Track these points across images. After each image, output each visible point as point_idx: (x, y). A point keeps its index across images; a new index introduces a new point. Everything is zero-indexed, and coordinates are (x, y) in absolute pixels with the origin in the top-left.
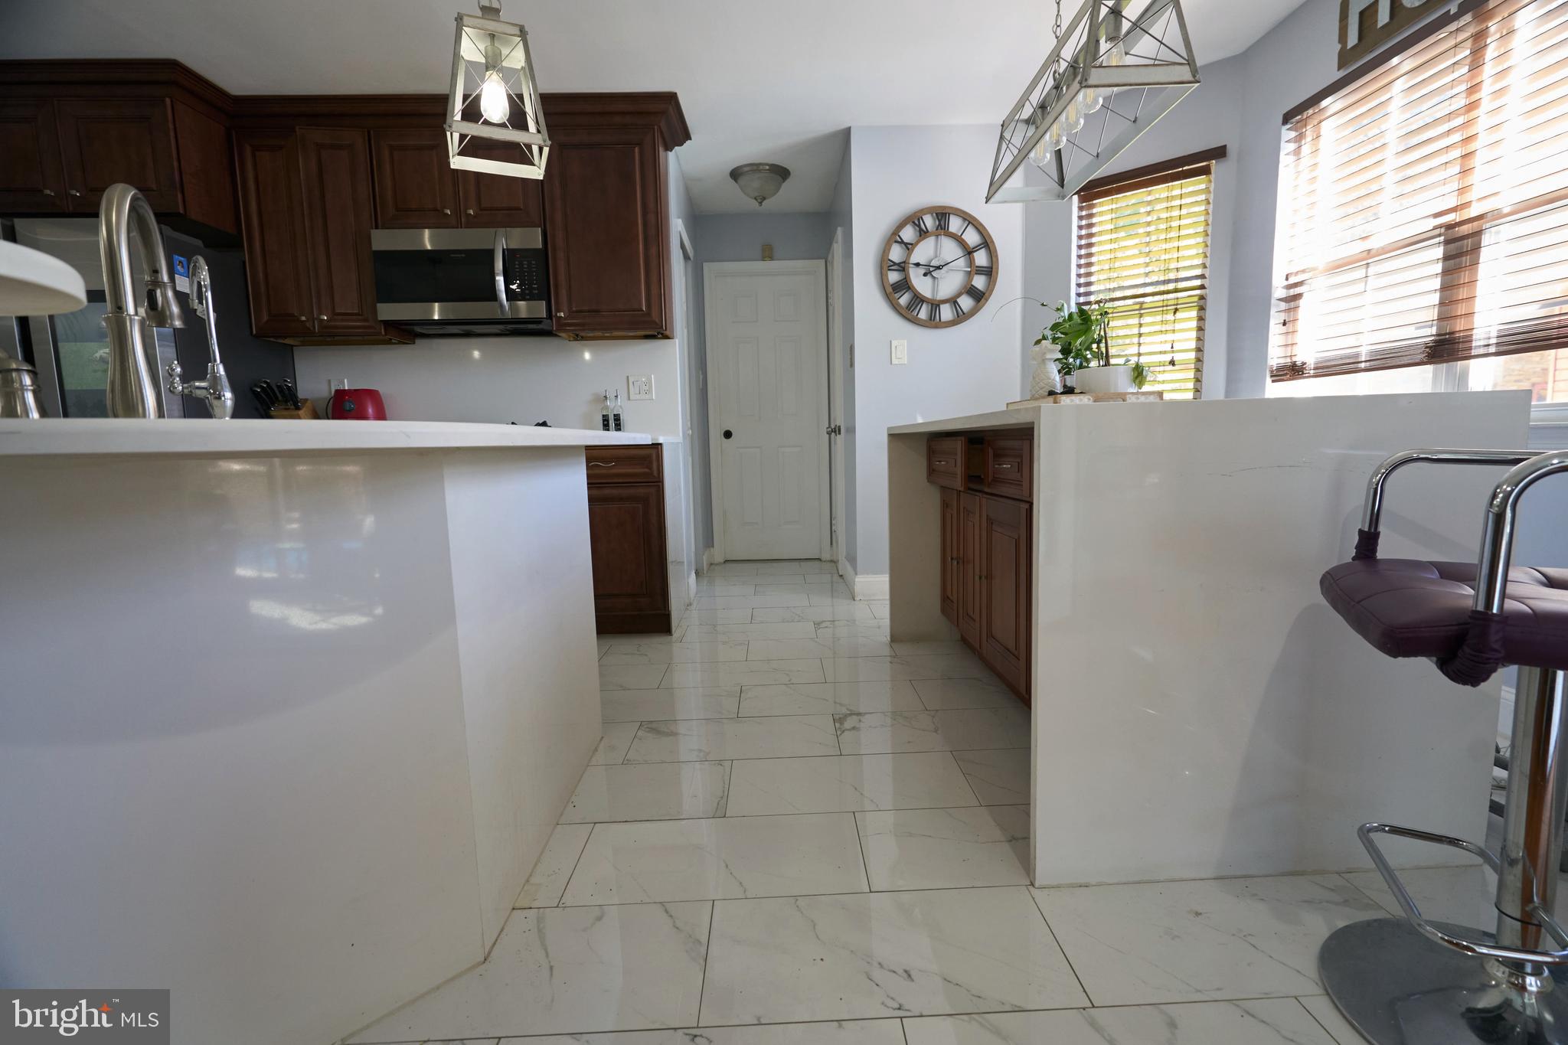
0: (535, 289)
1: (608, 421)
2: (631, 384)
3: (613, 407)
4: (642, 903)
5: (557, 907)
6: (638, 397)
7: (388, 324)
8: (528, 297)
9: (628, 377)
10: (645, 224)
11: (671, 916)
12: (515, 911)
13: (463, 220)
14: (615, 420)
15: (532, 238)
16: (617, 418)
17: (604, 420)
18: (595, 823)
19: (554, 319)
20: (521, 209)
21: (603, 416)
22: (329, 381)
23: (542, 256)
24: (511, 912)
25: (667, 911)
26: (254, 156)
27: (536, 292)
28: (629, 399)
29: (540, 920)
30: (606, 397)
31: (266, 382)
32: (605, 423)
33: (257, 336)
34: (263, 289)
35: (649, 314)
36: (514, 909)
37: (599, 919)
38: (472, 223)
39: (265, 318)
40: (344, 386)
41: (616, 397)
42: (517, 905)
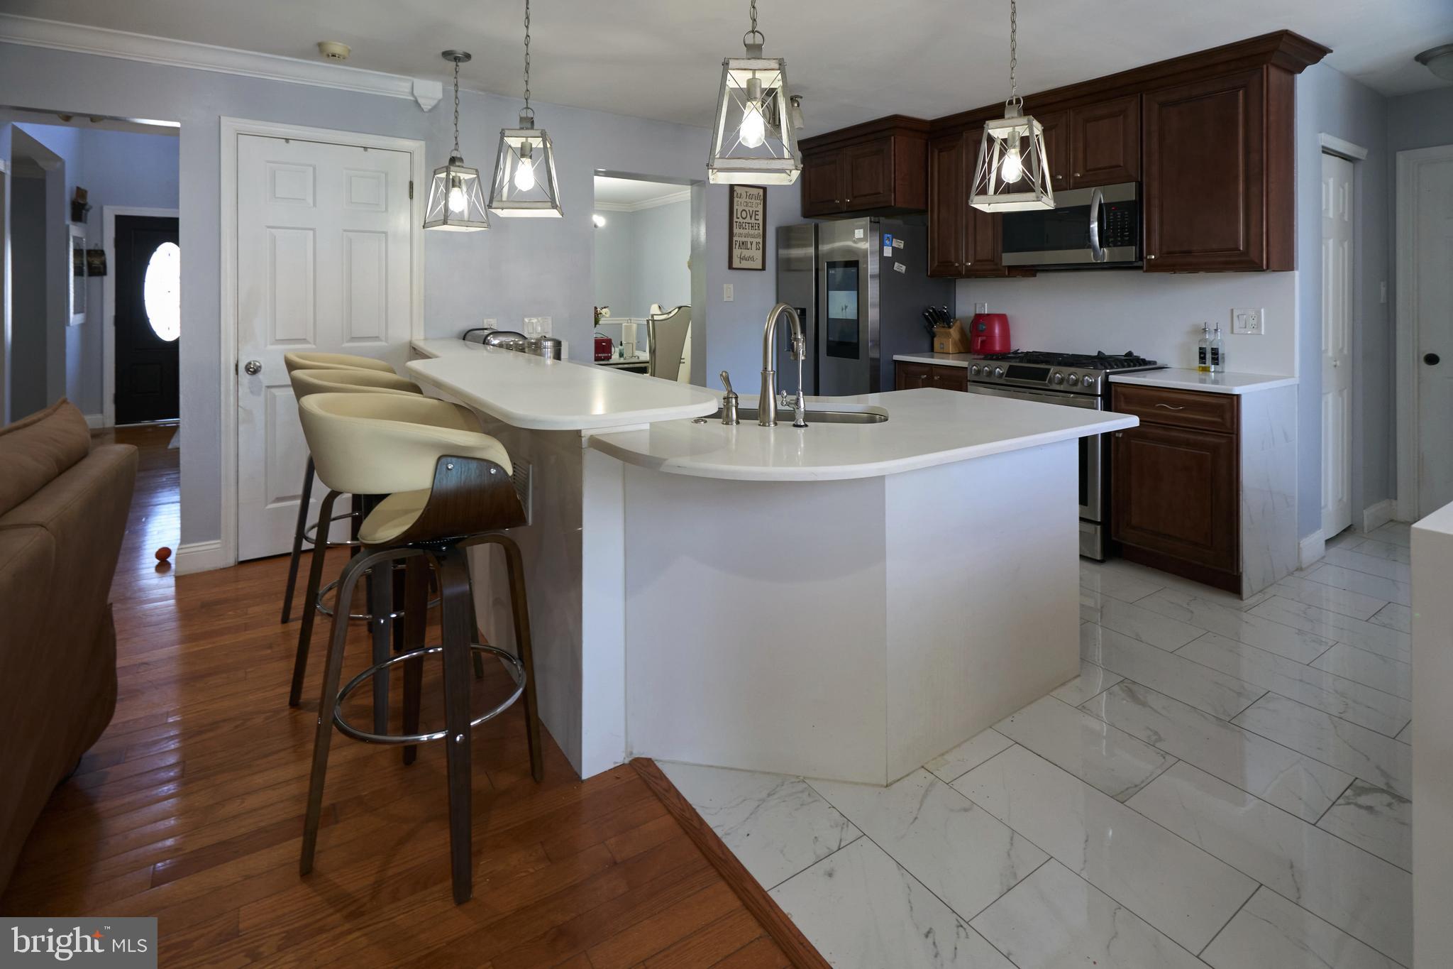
0: (1126, 236)
1: (1205, 354)
2: (1235, 318)
3: (1212, 340)
4: (1000, 821)
5: (947, 784)
6: (1243, 331)
7: (1011, 268)
8: (1120, 244)
9: (1232, 310)
10: (1247, 164)
11: (1012, 844)
12: (923, 769)
13: (1071, 181)
14: (1213, 354)
15: (1126, 192)
16: (1215, 352)
17: (1200, 353)
18: (1017, 743)
19: (1145, 260)
20: (1120, 166)
21: (1200, 348)
22: (976, 304)
23: (1135, 208)
24: (920, 768)
25: (1012, 839)
26: (939, 155)
27: (1127, 238)
28: (1232, 332)
29: (932, 785)
30: (1205, 330)
31: (933, 309)
32: (1202, 356)
33: (931, 276)
34: (936, 245)
35: (1247, 252)
36: (923, 767)
37: (966, 810)
38: (1079, 185)
39: (936, 264)
40: (985, 311)
41: (1216, 330)
42: (926, 766)
